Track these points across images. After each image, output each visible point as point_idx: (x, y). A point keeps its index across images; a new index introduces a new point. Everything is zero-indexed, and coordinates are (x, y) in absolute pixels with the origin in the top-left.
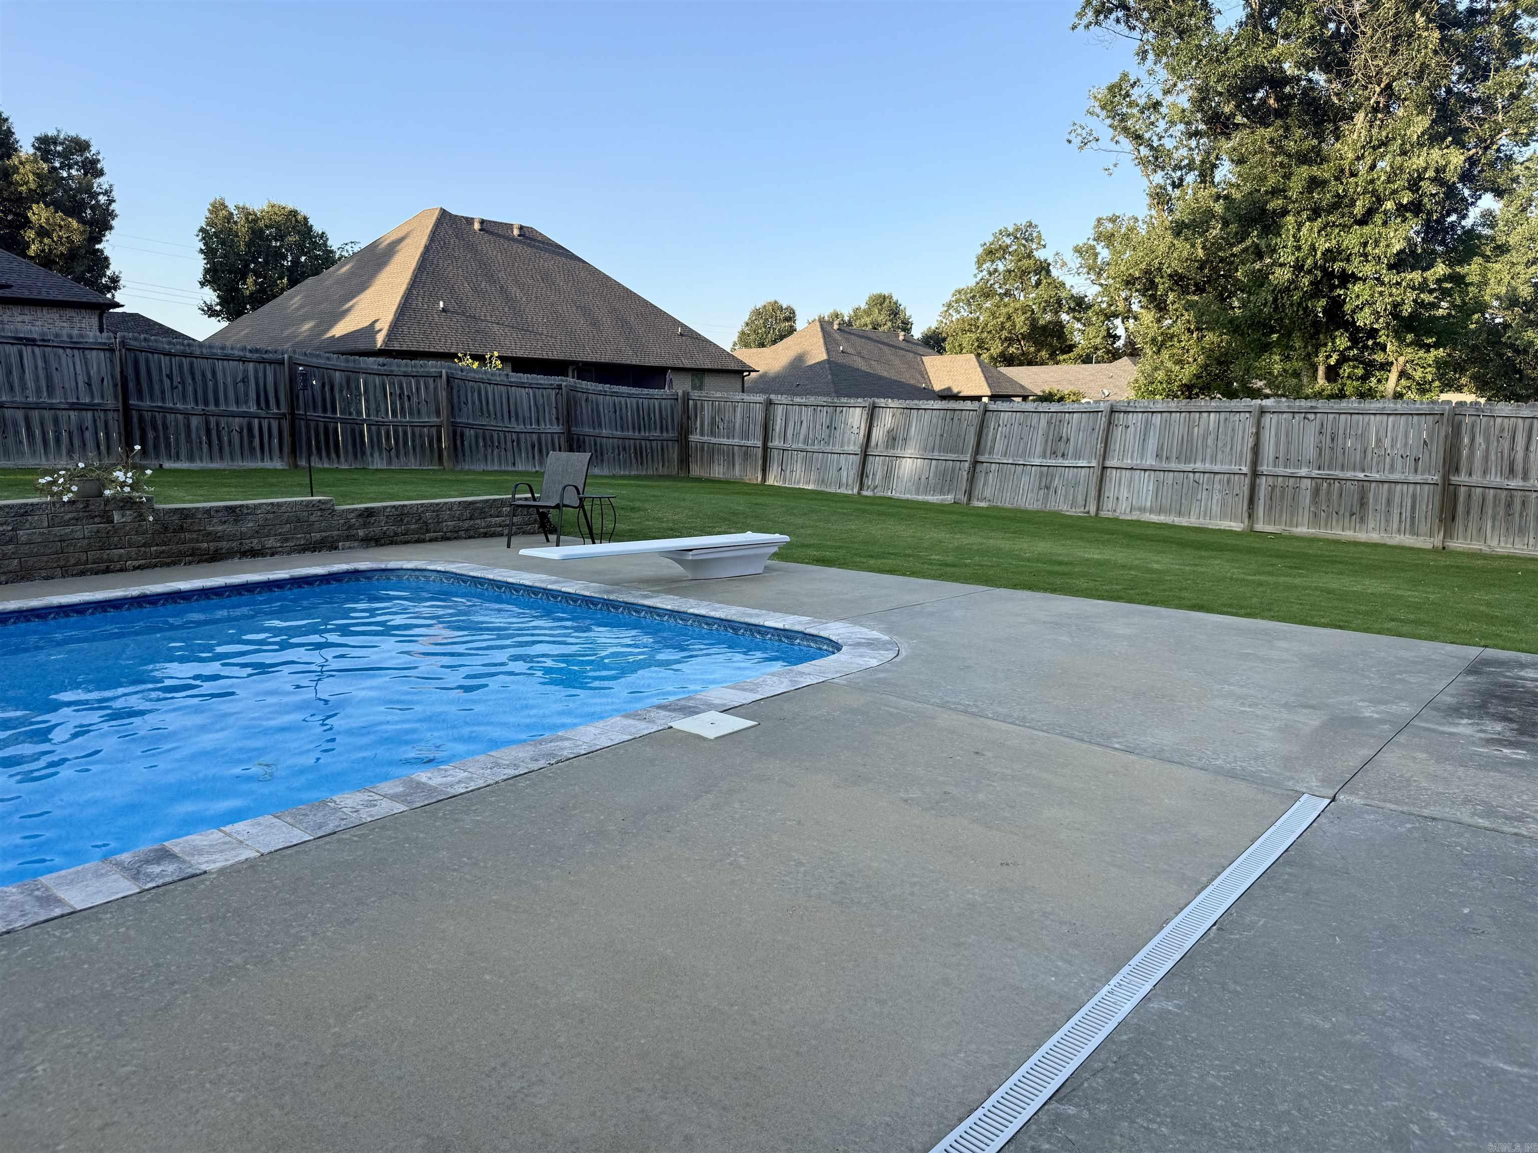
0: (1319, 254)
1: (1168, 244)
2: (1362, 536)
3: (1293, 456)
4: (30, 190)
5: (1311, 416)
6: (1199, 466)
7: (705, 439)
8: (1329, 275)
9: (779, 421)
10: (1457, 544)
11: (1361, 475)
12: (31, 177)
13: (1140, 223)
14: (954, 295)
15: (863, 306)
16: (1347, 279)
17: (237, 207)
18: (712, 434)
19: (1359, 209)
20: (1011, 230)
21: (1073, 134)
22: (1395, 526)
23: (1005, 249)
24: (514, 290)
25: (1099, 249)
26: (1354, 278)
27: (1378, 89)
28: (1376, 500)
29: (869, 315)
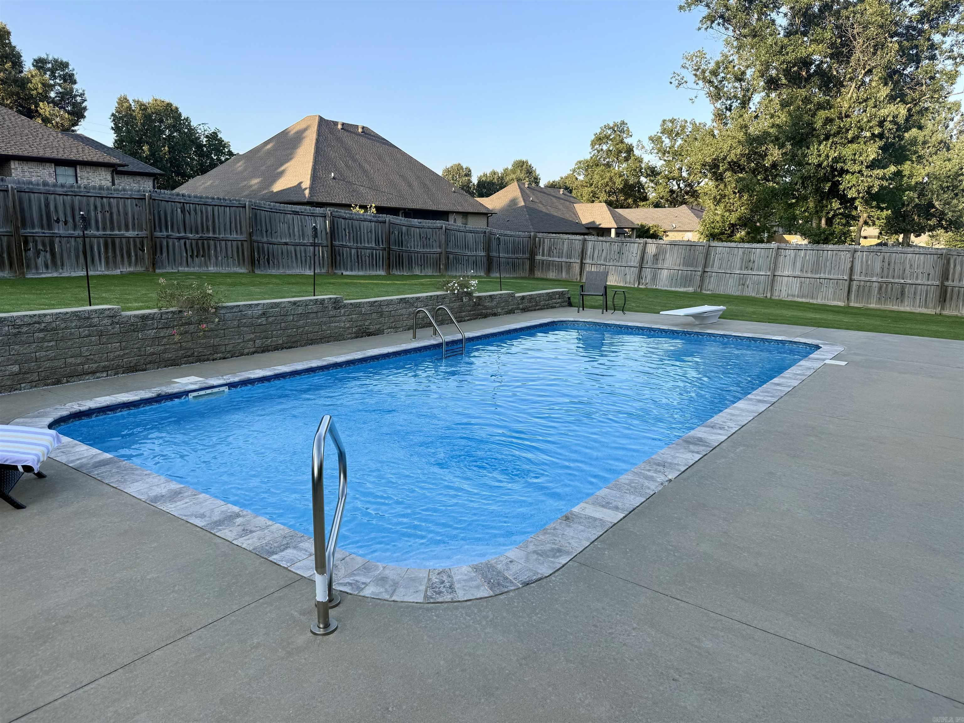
0: (830, 159)
1: (729, 145)
2: (902, 309)
3: (870, 272)
4: (38, 93)
5: (879, 254)
6: (822, 275)
7: (545, 258)
8: (833, 169)
9: (589, 249)
10: (946, 312)
11: (902, 281)
12: (40, 85)
13: (688, 124)
14: (576, 164)
15: (510, 167)
16: (843, 172)
17: (134, 101)
18: (549, 255)
19: (850, 135)
20: (611, 125)
21: (674, 79)
22: (918, 304)
23: (607, 137)
24: (367, 166)
25: (664, 138)
26: (847, 172)
27: (863, 72)
28: (909, 292)
29: (514, 173)
